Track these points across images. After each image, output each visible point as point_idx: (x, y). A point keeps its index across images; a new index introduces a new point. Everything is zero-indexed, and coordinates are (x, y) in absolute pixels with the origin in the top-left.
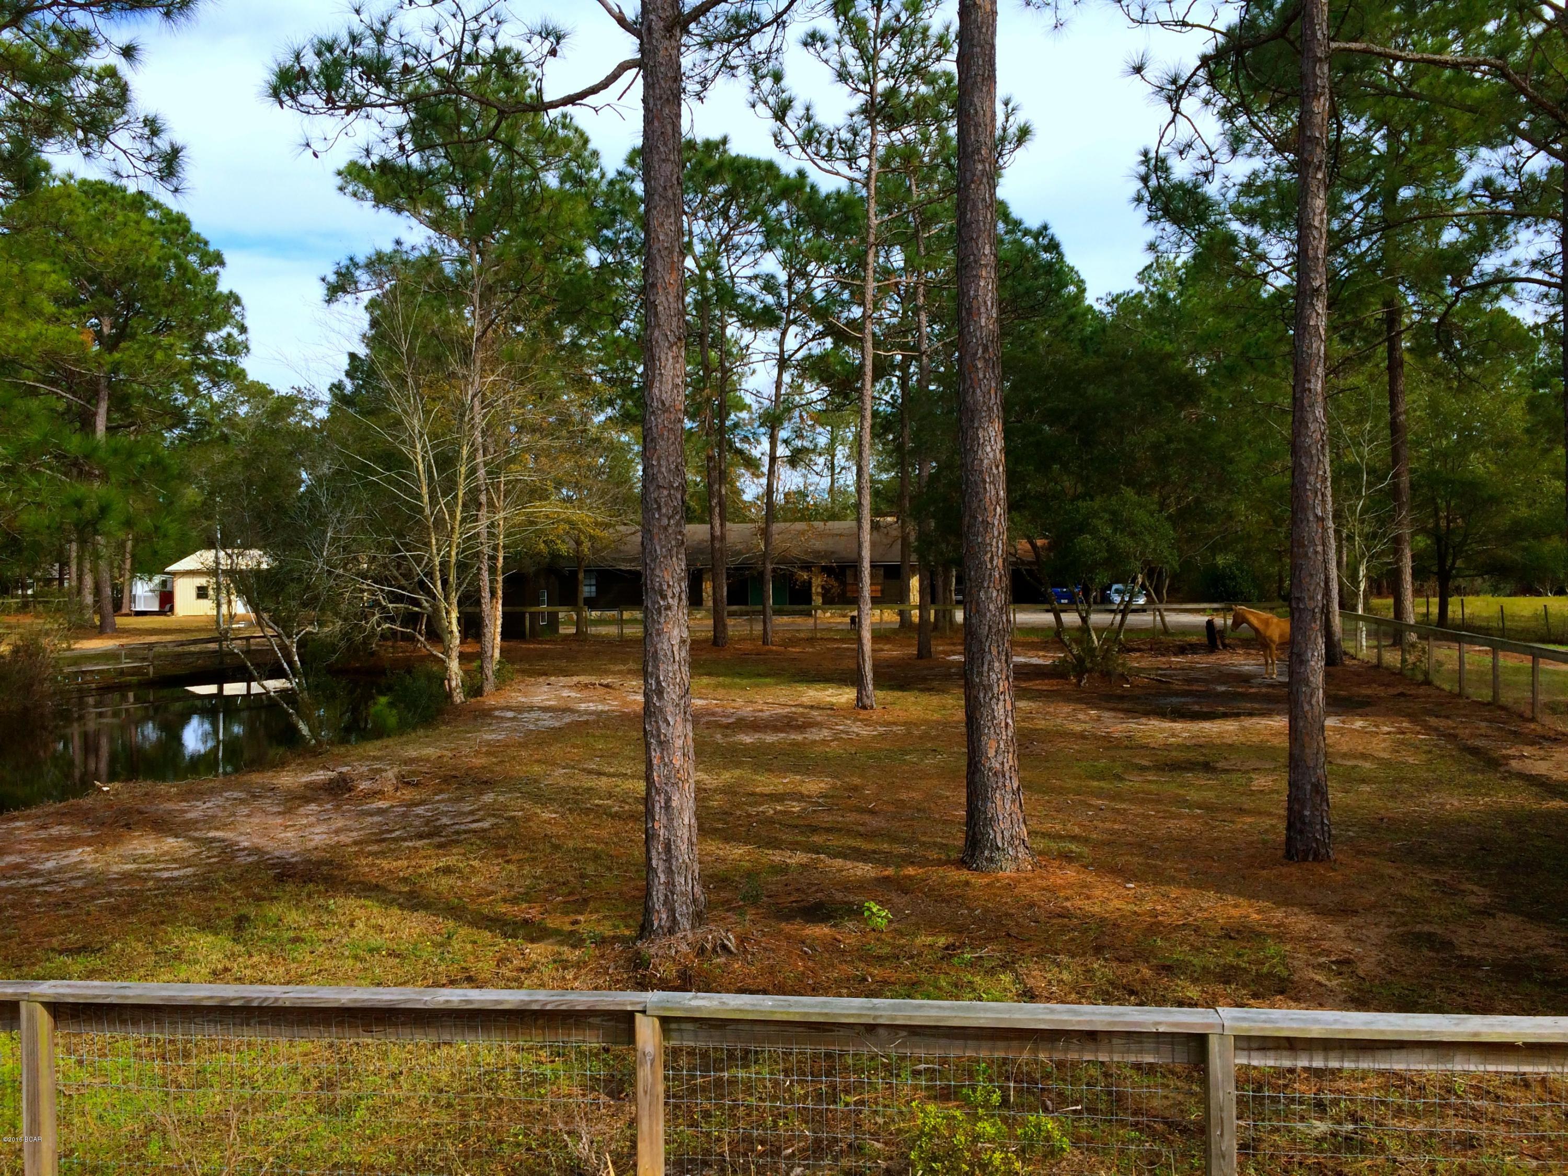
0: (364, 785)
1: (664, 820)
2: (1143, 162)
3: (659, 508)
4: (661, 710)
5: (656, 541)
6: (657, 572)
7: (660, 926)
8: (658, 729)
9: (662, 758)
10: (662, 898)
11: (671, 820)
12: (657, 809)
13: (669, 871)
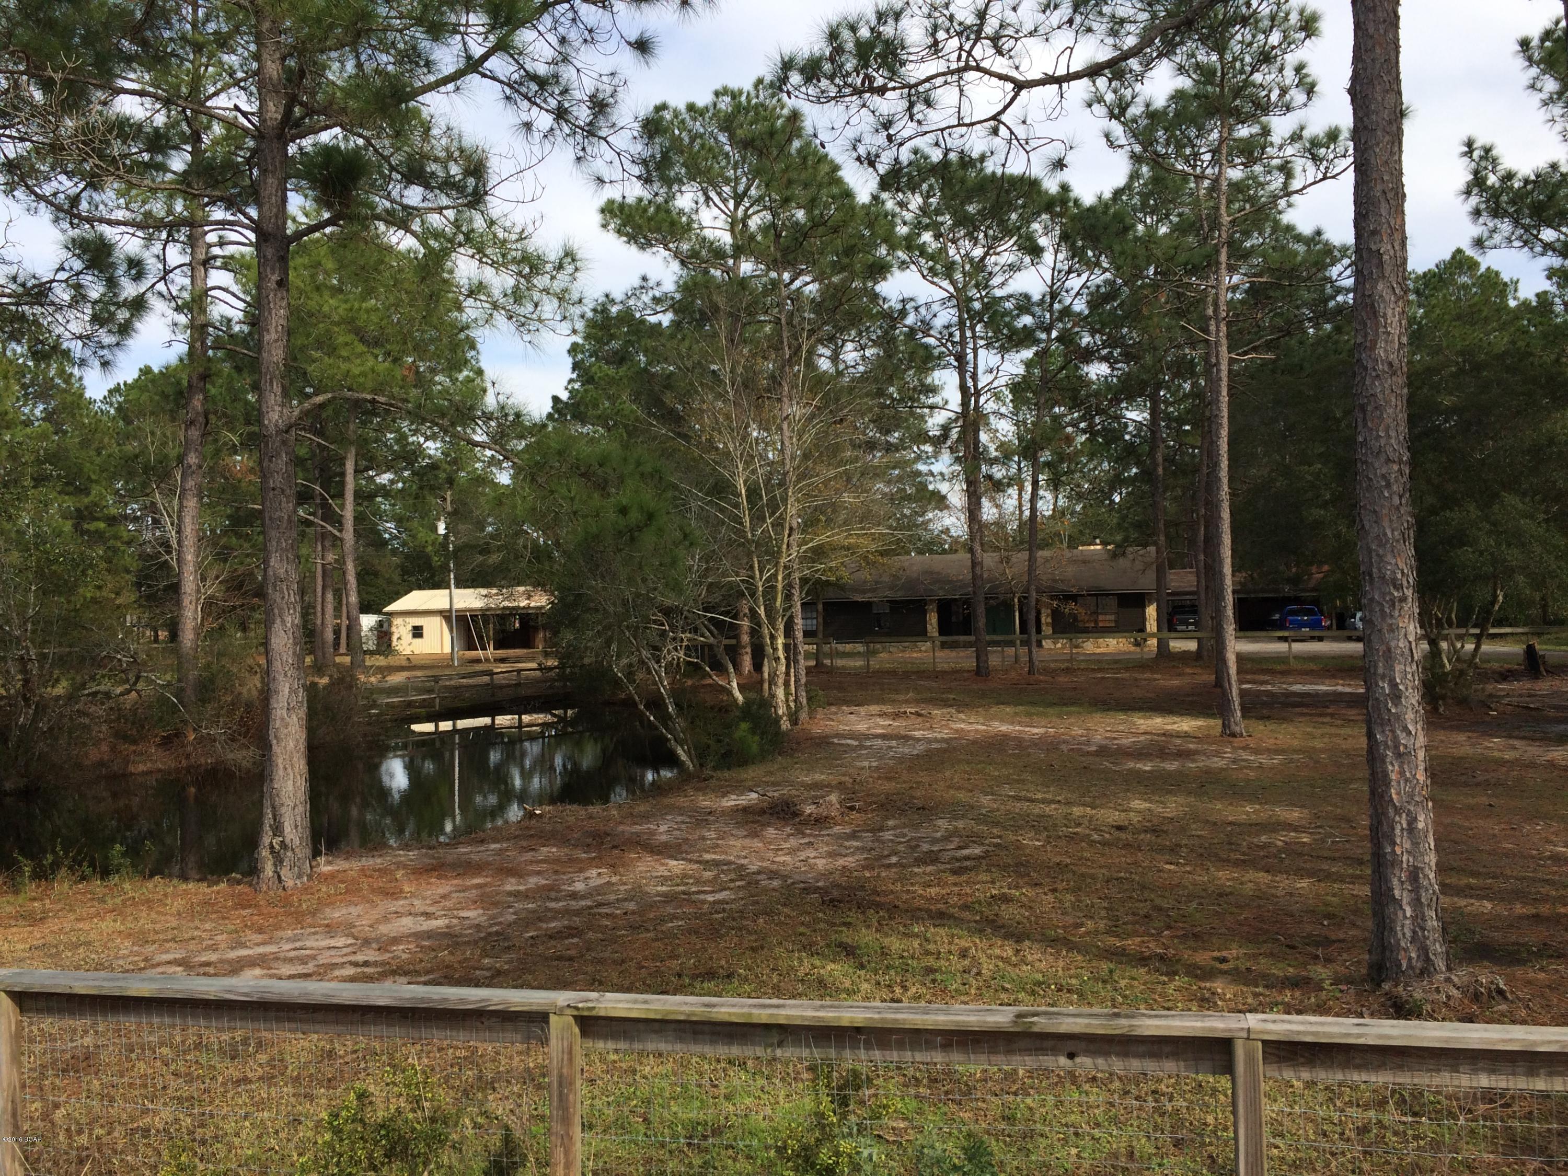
0: (809, 809)
1: (1407, 845)
2: (1465, 154)
3: (1388, 485)
4: (1398, 717)
5: (1386, 523)
6: (1389, 558)
7: (1410, 966)
8: (1396, 739)
9: (1402, 773)
10: (1409, 934)
11: (1416, 844)
12: (1398, 831)
13: (1417, 903)
